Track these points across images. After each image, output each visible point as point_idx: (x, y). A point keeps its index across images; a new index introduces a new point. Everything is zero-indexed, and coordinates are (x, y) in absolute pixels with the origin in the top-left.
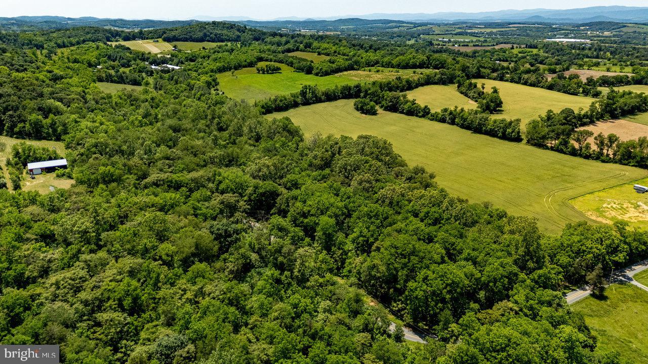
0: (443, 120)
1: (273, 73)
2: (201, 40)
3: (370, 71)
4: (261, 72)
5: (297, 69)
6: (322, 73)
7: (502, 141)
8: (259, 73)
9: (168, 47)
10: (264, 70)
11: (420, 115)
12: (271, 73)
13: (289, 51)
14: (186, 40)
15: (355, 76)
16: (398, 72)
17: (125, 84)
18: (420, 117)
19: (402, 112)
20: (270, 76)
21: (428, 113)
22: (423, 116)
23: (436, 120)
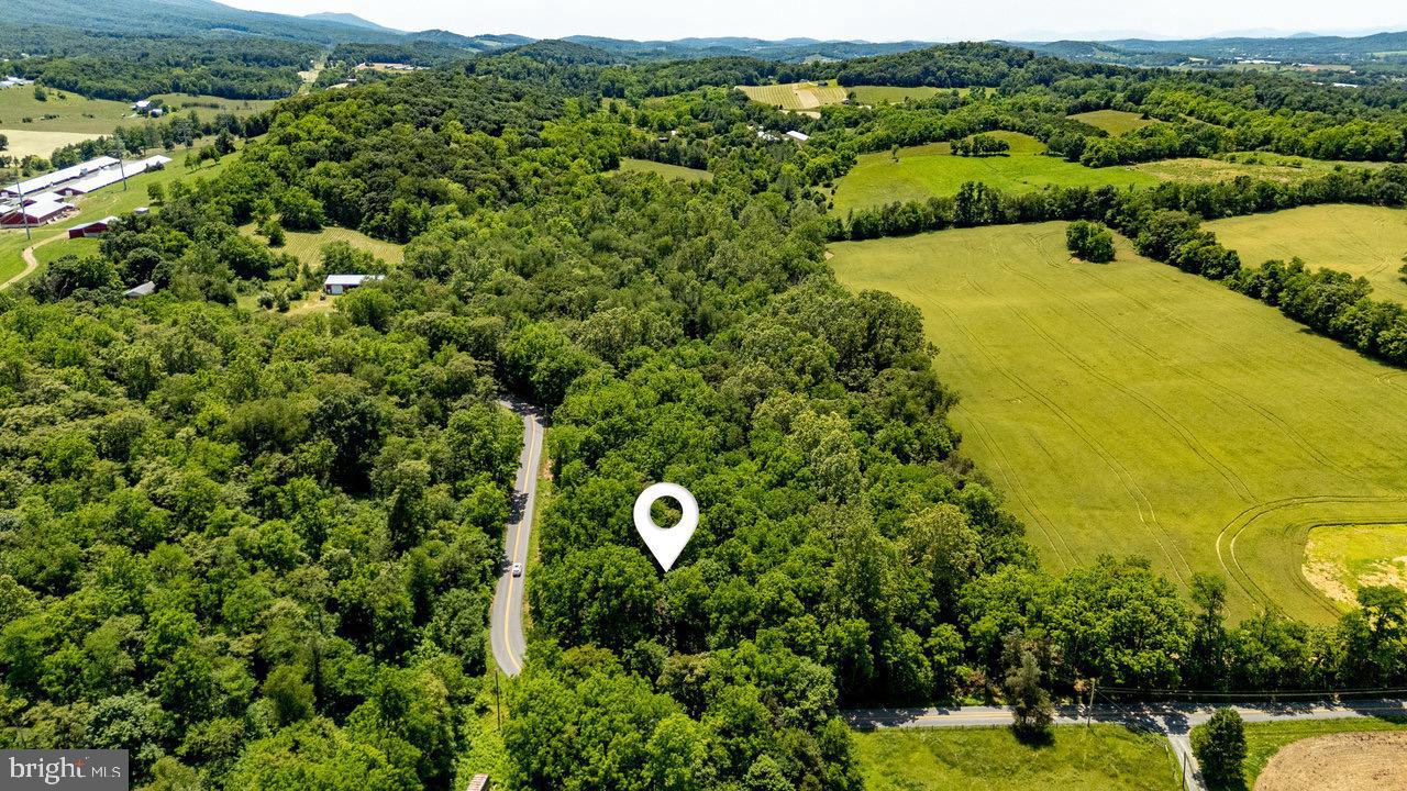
0: (1254, 292)
1: (987, 156)
2: (916, 82)
3: (1233, 160)
4: (960, 152)
5: (1051, 148)
6: (1098, 160)
8: (954, 154)
9: (836, 95)
10: (967, 148)
11: (1212, 272)
12: (983, 156)
13: (1086, 108)
14: (882, 82)
15: (1166, 170)
16: (1298, 166)
17: (680, 165)
18: (1213, 278)
19: (1173, 263)
20: (977, 160)
21: (1233, 269)
22: (1219, 277)
23: (1243, 291)
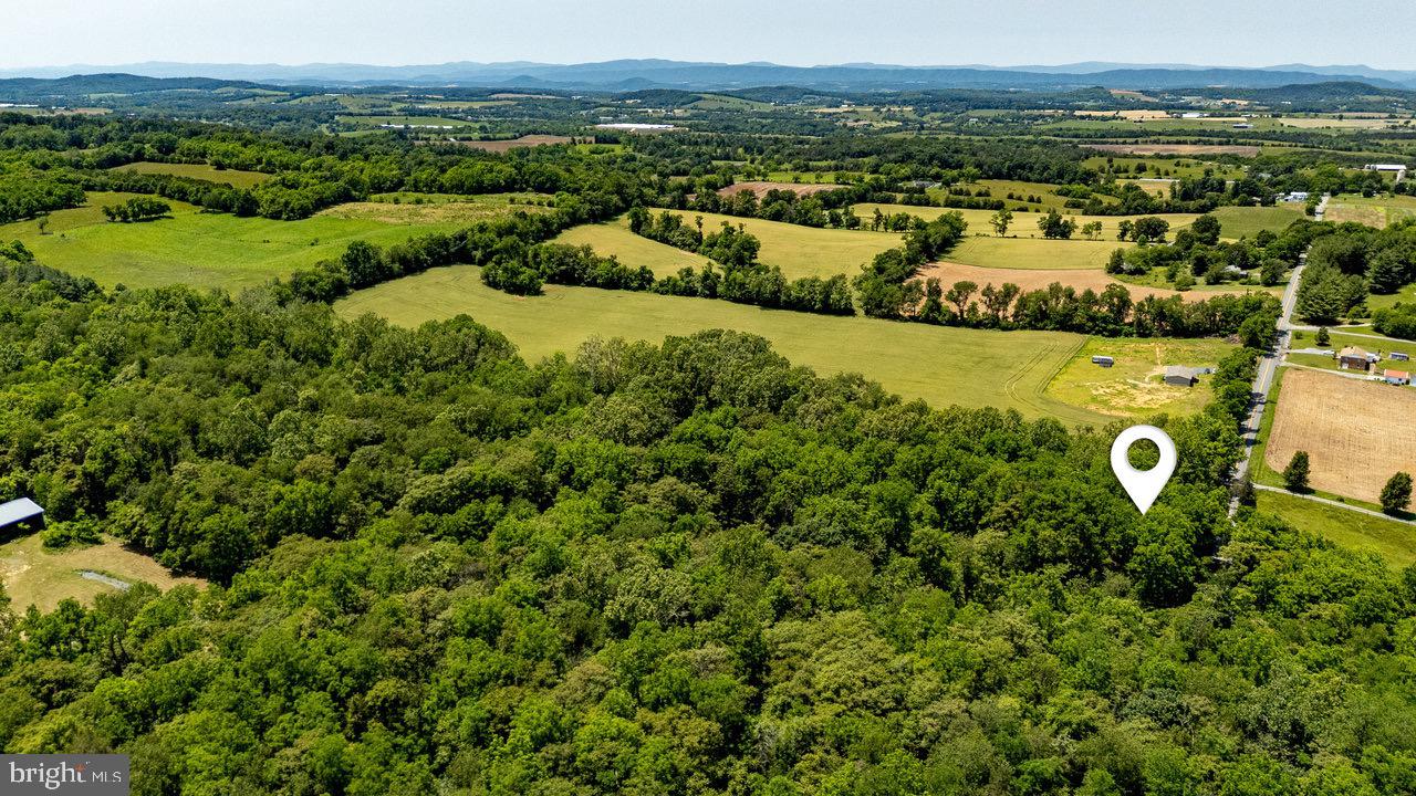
0: (690, 292)
1: (152, 220)
3: (397, 201)
4: (119, 219)
5: (210, 206)
6: (292, 211)
7: (823, 317)
8: (112, 221)
10: (125, 213)
11: (635, 285)
12: (143, 220)
18: (635, 289)
20: (145, 225)
21: (651, 280)
22: (641, 288)
23: (675, 293)
